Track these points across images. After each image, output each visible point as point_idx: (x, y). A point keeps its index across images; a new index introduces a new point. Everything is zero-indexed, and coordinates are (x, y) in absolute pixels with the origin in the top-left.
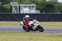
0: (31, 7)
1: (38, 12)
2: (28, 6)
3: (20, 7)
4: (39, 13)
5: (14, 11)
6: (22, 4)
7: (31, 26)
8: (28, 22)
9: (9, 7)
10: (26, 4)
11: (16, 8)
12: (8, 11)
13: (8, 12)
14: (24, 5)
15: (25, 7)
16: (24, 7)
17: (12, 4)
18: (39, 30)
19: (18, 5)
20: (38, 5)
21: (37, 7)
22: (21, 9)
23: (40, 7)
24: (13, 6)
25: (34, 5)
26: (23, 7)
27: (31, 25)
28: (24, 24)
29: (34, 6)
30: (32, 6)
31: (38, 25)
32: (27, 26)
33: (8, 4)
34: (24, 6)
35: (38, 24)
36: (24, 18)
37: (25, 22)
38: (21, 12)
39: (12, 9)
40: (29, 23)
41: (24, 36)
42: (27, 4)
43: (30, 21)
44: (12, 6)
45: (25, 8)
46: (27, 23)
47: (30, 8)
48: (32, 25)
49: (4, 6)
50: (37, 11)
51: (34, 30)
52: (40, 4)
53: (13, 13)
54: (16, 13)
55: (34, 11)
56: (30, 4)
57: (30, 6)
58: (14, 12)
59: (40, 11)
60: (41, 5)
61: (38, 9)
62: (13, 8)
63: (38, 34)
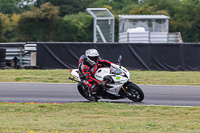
0: (154, 23)
1: (177, 39)
2: (143, 20)
3: (117, 22)
4: (181, 42)
5: (98, 35)
6: (126, 13)
7: (104, 83)
8: (95, 71)
9: (82, 24)
10: (136, 14)
11: (104, 25)
12: (78, 37)
13: (80, 38)
14: (130, 17)
15: (134, 21)
16: (130, 24)
17: (92, 13)
18: (130, 98)
19: (112, 17)
20: (176, 15)
21: (174, 22)
22: (121, 28)
23: (181, 24)
24: (96, 18)
25: (163, 17)
26: (127, 24)
27: (105, 79)
28: (83, 78)
29: (164, 20)
30: (158, 21)
31: (125, 80)
32: (92, 83)
33: (81, 14)
34: (131, 20)
35: (125, 76)
36: (82, 57)
37: (85, 70)
38: (123, 39)
39: (91, 28)
40: (97, 74)
41: (130, 115)
42: (141, 13)
43: (99, 67)
44: (93, 20)
45: (135, 27)
46: (93, 75)
47: (150, 25)
48: (108, 80)
49: (66, 18)
50: (172, 36)
51: (113, 97)
52: (183, 12)
53: (95, 41)
54: (105, 42)
55: (162, 37)
56: (150, 14)
57: (150, 20)
58: (100, 39)
59: (182, 35)
60: (186, 16)
61: (175, 28)
62: (96, 27)
63: (177, 111)
